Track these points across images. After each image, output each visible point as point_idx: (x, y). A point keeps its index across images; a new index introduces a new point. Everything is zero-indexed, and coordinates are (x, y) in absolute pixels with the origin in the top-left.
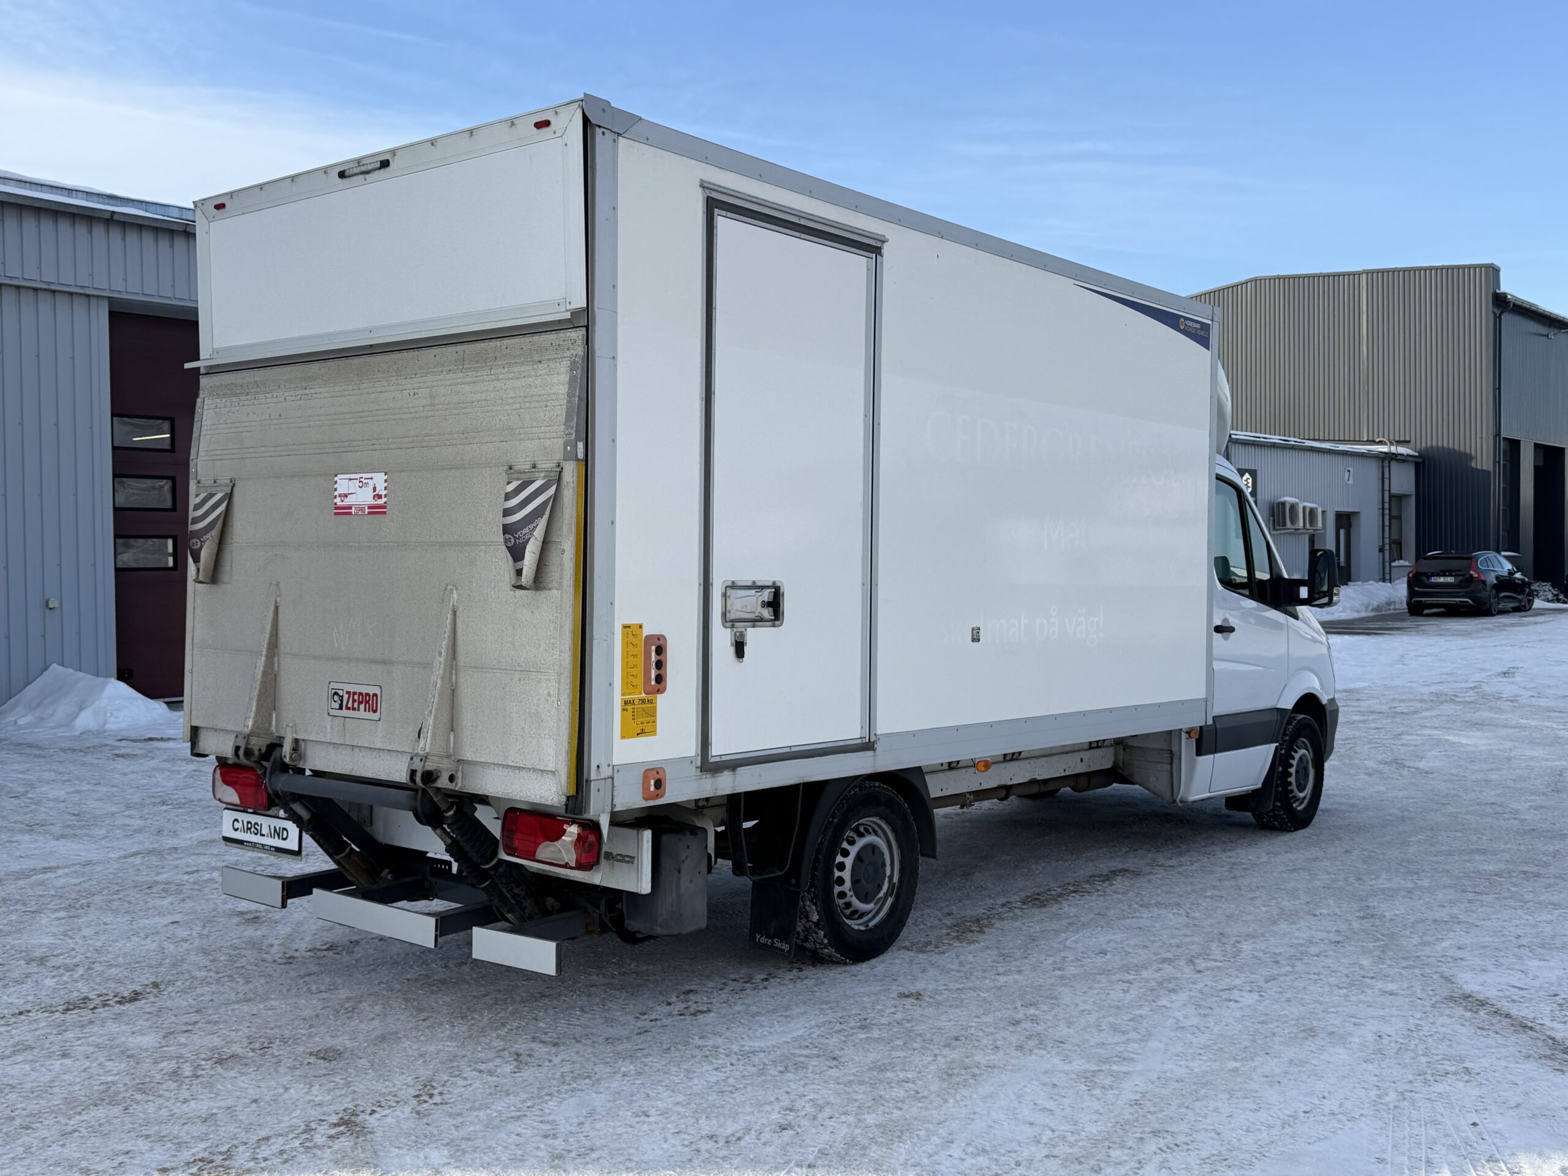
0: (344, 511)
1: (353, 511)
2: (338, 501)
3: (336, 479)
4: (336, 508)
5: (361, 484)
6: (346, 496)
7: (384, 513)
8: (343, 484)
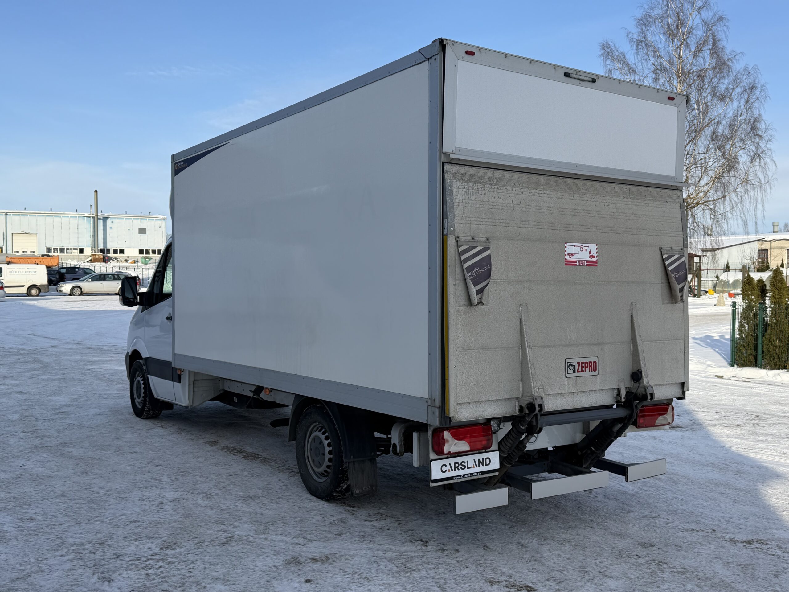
0: (572, 263)
1: (577, 263)
2: (567, 257)
3: (566, 245)
4: (566, 262)
5: (582, 249)
6: (572, 255)
7: (596, 265)
8: (570, 248)
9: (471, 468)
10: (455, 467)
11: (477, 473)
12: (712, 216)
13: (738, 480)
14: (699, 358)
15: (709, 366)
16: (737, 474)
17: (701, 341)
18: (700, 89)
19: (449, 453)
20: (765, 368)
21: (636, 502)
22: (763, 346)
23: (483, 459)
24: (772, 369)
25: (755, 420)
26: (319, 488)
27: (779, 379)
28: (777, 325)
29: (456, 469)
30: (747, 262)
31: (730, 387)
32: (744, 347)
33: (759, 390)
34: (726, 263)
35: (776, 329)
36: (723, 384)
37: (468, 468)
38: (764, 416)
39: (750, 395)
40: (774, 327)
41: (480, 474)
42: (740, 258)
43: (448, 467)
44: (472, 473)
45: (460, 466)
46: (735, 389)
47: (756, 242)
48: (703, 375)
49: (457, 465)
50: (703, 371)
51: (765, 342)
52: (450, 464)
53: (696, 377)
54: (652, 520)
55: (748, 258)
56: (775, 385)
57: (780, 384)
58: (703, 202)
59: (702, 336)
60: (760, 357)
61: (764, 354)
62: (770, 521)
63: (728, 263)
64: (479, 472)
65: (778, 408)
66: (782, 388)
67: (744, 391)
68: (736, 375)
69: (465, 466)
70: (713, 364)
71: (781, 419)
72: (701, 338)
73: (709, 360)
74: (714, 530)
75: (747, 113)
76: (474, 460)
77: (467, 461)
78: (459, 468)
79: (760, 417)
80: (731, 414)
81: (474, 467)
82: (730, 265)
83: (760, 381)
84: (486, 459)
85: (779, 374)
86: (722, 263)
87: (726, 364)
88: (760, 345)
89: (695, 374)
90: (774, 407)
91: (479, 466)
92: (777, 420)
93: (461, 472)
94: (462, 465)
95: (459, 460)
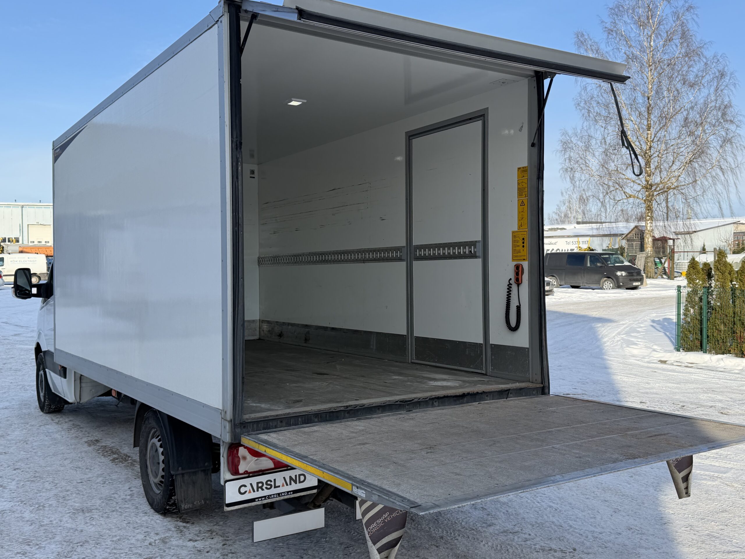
9: (279, 486)
10: (258, 488)
11: (288, 492)
12: (684, 201)
13: (630, 484)
14: (646, 342)
15: (654, 350)
16: (632, 477)
17: (658, 324)
18: (670, 78)
19: (246, 472)
20: (710, 352)
21: (504, 513)
22: (708, 330)
23: (296, 476)
24: (717, 353)
25: (678, 410)
26: (155, 500)
27: (722, 364)
28: (721, 310)
29: (260, 489)
30: (723, 244)
31: (669, 373)
32: (690, 331)
33: (698, 376)
34: (703, 246)
35: (720, 313)
36: (664, 370)
37: (275, 487)
38: (690, 406)
39: (687, 382)
40: (719, 311)
41: (292, 493)
42: (716, 241)
43: (249, 488)
44: (281, 493)
45: (265, 486)
46: (673, 375)
47: (732, 225)
48: (646, 360)
49: (260, 485)
50: (648, 356)
51: (710, 326)
52: (251, 484)
53: (638, 362)
54: (511, 536)
55: (724, 241)
56: (717, 371)
57: (722, 370)
58: (674, 186)
59: (661, 319)
60: (705, 341)
61: (709, 339)
62: (644, 537)
63: (704, 246)
64: (290, 491)
65: (710, 397)
66: (722, 373)
67: (682, 377)
68: (680, 359)
69: (271, 485)
70: (659, 348)
71: (707, 410)
72: (659, 320)
73: (656, 345)
74: (575, 550)
75: (716, 100)
76: (284, 478)
77: (275, 480)
78: (264, 488)
79: (685, 407)
80: (656, 404)
81: (283, 485)
82: (706, 247)
83: (702, 366)
84: (300, 475)
85: (722, 359)
86: (698, 245)
87: (672, 348)
88: (705, 329)
89: (638, 359)
90: (706, 395)
91: (290, 484)
92: (702, 411)
93: (266, 493)
94: (267, 484)
95: (263, 478)
